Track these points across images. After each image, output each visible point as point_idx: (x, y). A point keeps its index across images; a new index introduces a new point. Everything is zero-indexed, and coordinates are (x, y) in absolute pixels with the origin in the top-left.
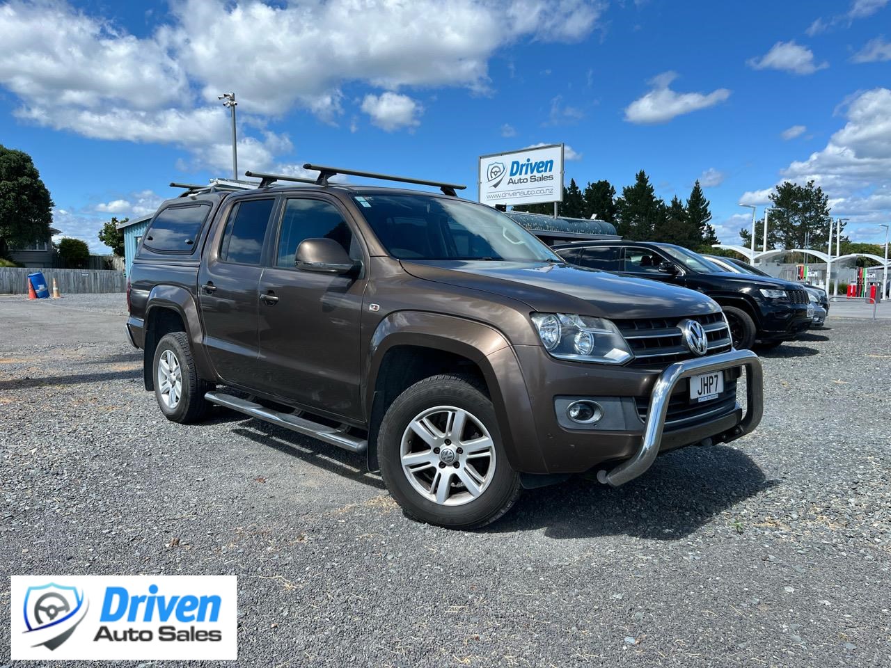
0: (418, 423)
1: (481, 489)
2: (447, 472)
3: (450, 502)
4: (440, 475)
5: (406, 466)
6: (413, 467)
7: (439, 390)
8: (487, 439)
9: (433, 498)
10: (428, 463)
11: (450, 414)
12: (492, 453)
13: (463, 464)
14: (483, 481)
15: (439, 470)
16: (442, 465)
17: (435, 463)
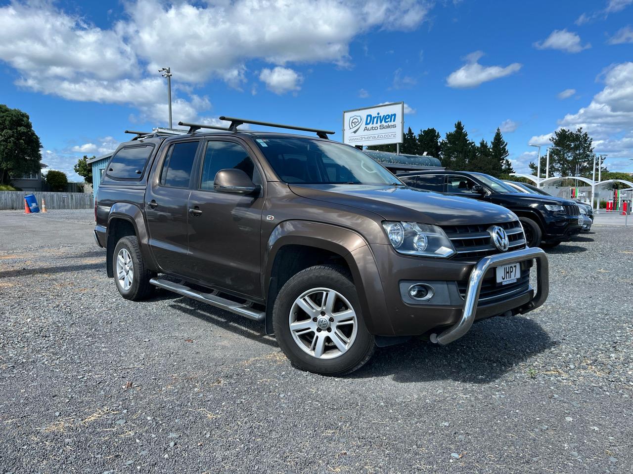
0: (302, 300)
1: (347, 347)
2: (323, 334)
3: (325, 357)
4: (317, 337)
5: (293, 330)
6: (298, 331)
7: (317, 276)
8: (351, 311)
9: (313, 354)
10: (309, 328)
11: (325, 293)
12: (355, 321)
13: (334, 329)
14: (349, 341)
15: (317, 334)
16: (319, 330)
17: (314, 329)
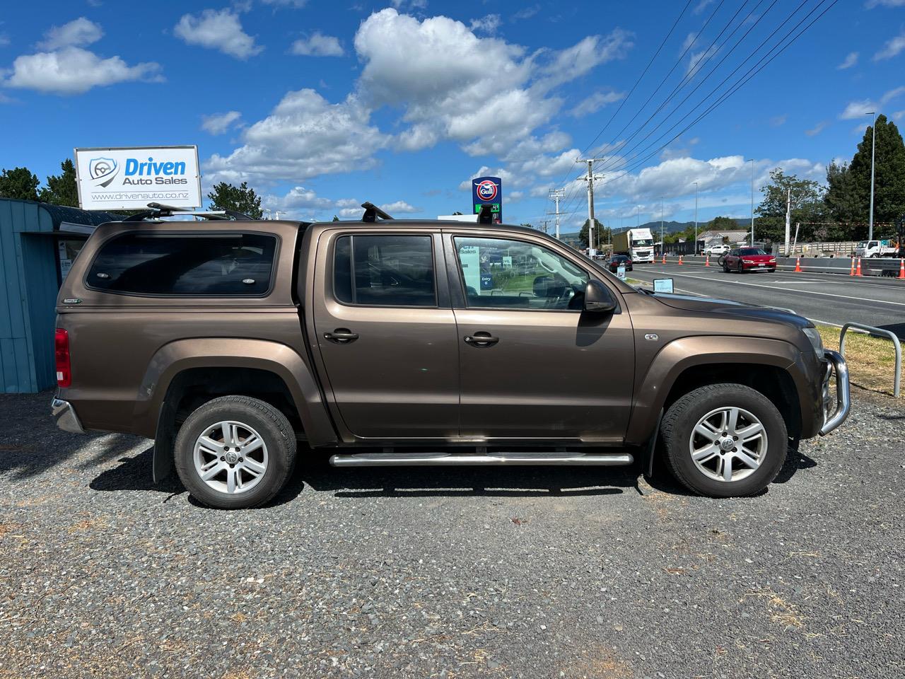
0: (701, 426)
1: (758, 463)
2: (728, 457)
3: (735, 478)
4: (723, 460)
5: (696, 460)
6: (700, 460)
7: (716, 397)
8: (758, 424)
9: (721, 479)
10: (713, 453)
11: (725, 412)
12: (763, 434)
13: (740, 448)
14: (758, 456)
15: (722, 457)
16: (723, 452)
17: (718, 453)
